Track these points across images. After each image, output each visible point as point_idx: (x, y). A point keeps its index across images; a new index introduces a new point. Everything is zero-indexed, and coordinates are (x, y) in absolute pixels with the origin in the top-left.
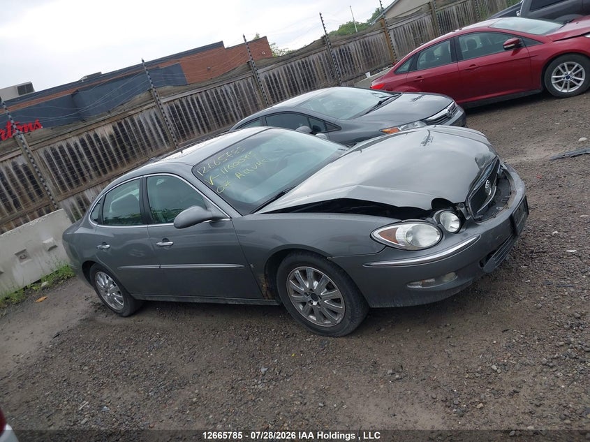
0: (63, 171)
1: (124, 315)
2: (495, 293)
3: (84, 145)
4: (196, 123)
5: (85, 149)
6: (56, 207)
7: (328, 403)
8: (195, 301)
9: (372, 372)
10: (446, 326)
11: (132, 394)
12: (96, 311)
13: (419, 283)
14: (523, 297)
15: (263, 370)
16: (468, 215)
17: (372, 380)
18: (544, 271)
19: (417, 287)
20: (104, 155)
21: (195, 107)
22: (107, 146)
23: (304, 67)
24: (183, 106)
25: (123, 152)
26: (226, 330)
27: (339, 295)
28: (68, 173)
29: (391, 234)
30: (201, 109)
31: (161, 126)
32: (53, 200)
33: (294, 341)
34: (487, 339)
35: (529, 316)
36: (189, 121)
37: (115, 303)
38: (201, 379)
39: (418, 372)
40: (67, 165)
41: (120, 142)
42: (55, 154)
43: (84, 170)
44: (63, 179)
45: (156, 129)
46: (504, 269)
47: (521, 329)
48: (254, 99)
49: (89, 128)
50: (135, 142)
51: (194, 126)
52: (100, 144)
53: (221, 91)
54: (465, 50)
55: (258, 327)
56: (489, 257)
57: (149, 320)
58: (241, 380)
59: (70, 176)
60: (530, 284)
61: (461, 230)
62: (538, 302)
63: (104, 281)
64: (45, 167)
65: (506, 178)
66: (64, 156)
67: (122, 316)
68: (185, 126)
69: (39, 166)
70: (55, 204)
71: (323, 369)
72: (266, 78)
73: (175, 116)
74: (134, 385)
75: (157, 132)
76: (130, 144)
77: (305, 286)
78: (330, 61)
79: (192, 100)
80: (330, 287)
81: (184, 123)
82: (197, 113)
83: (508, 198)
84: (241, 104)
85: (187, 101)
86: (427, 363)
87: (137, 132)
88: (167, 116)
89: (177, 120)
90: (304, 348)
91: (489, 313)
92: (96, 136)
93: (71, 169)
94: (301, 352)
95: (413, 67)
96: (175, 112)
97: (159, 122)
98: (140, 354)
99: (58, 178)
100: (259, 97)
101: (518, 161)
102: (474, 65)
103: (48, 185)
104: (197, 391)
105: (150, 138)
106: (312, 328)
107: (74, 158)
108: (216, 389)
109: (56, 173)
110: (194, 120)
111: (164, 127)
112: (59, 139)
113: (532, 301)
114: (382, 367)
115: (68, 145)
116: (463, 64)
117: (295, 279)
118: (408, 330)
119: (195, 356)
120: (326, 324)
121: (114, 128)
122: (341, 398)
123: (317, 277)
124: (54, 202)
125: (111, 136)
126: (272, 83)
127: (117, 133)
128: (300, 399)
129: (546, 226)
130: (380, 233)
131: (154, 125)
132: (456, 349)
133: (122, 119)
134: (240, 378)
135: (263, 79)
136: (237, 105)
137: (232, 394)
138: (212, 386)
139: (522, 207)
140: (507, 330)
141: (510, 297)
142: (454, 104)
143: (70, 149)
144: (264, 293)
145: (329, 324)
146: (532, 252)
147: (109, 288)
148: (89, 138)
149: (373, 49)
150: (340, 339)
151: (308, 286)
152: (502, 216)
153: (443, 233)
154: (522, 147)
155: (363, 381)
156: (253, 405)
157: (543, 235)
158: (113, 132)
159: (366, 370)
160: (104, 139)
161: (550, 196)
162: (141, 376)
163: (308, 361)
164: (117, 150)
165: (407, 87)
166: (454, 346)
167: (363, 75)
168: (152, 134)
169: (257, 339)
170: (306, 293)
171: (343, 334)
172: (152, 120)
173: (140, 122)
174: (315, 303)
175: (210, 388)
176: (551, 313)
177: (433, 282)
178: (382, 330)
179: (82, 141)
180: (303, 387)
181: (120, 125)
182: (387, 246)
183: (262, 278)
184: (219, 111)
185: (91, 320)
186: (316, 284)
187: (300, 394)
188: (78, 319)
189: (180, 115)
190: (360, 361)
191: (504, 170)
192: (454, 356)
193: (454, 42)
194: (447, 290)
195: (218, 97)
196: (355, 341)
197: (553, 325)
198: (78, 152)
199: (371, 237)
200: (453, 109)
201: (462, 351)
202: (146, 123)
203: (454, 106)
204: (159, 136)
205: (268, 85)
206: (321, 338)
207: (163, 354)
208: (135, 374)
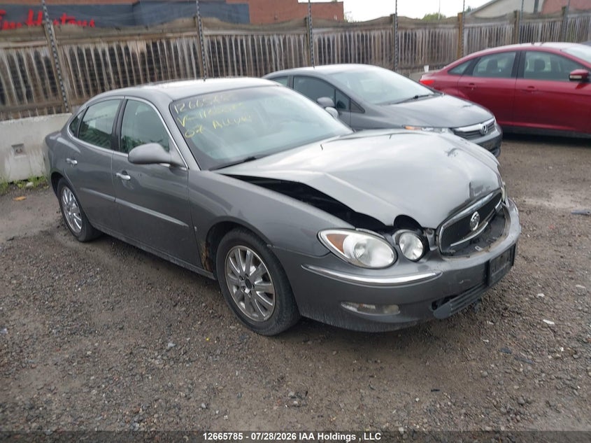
0: (84, 75)
1: (80, 239)
2: (445, 342)
3: (112, 55)
4: (233, 66)
5: (111, 59)
6: (67, 110)
7: (213, 406)
8: (142, 248)
9: (273, 388)
10: (376, 362)
11: (38, 324)
12: (58, 227)
13: (355, 304)
14: (473, 358)
15: (171, 345)
16: (435, 244)
17: (269, 397)
18: (509, 336)
19: (351, 308)
20: (130, 71)
21: (237, 49)
22: (135, 63)
23: (363, 40)
24: (225, 44)
25: (150, 74)
26: (161, 288)
27: (272, 291)
28: (89, 78)
29: (339, 240)
30: (243, 53)
31: (196, 58)
32: (66, 102)
33: (218, 324)
34: (411, 393)
35: (469, 382)
36: (226, 62)
37: (75, 225)
38: (109, 332)
39: (320, 405)
40: (90, 70)
41: (150, 62)
42: (80, 54)
43: (106, 81)
44: (82, 83)
45: (190, 59)
46: (468, 318)
47: (452, 394)
48: (301, 58)
49: (121, 38)
50: (165, 67)
51: (230, 68)
52: (129, 58)
53: (269, 40)
54: (529, 68)
55: (192, 296)
56: (446, 300)
57: (100, 253)
58: (144, 348)
59: (90, 83)
60: (487, 344)
61: (421, 260)
62: (486, 369)
63: (67, 197)
64: (67, 65)
65: (503, 217)
66: (88, 60)
67: (78, 240)
68: (221, 66)
69: (61, 62)
70: (67, 107)
71: (228, 366)
72: (319, 40)
73: (214, 53)
74: (44, 316)
75: (191, 64)
76: (159, 68)
77: (241, 269)
78: (391, 42)
79: (236, 41)
80: (265, 279)
81: (220, 62)
82: (237, 56)
83: (495, 240)
84: (286, 60)
85: (230, 40)
86: (334, 399)
87: (170, 58)
88: (206, 50)
89: (214, 57)
90: (222, 335)
91: (428, 363)
92: (127, 49)
93: (92, 75)
94: (218, 338)
95: (469, 72)
96: (215, 48)
97: (195, 53)
98: (69, 285)
99: (77, 81)
100: (306, 59)
101: (539, 204)
102: (533, 87)
103: (65, 85)
104: (96, 344)
105: (181, 67)
106: (240, 316)
107: (99, 65)
108: (116, 349)
109: (76, 76)
110: (232, 62)
111: (199, 60)
112: (89, 40)
113: (480, 365)
114: (287, 386)
115: (96, 50)
116: (522, 83)
117: (234, 258)
118: (334, 353)
119: (117, 306)
120: (254, 317)
121: (148, 47)
122: (228, 406)
123: (256, 263)
124: (66, 105)
125: (142, 54)
126: (324, 48)
127: (149, 52)
128: (187, 391)
129: (535, 284)
130: (328, 236)
131: (190, 55)
132: (373, 393)
133: (157, 39)
134: (143, 346)
135: (316, 40)
136: (281, 60)
137: (127, 361)
138: (114, 344)
139: (506, 255)
140: (437, 390)
141: (459, 353)
142: (494, 121)
143: (97, 55)
144: (203, 262)
145: (256, 318)
146: (506, 309)
147: (71, 206)
148: (119, 48)
149: (441, 44)
150: (263, 338)
151: (244, 270)
152: (478, 258)
153: (399, 257)
154: (550, 191)
155: (260, 395)
156: (139, 381)
157: (527, 293)
158: (145, 50)
159: (269, 383)
160: (134, 54)
161: (554, 253)
162: (56, 308)
163: (218, 352)
164: (144, 70)
165: (456, 92)
166: (372, 389)
167: (422, 68)
168: (184, 65)
169: (184, 309)
170: (240, 277)
171: (267, 334)
172: (189, 49)
173: (175, 48)
174: (247, 291)
175: (110, 346)
176: (494, 387)
177: (373, 309)
178: (309, 343)
179: (111, 50)
180: (198, 379)
181: (155, 45)
182: (331, 252)
183: (203, 245)
184: (260, 60)
185: (49, 234)
186: (253, 269)
187: (190, 386)
188: (40, 229)
189: (219, 53)
190: (268, 370)
191: (504, 207)
192: (368, 401)
193: (520, 55)
194: (383, 323)
195: (264, 45)
196: (276, 345)
197: (490, 402)
198: (105, 59)
199: (318, 236)
200: (490, 127)
201: (378, 397)
202: (182, 51)
203: (492, 124)
204: (192, 68)
205: (320, 48)
206: (246, 330)
207: (90, 293)
208: (52, 304)
